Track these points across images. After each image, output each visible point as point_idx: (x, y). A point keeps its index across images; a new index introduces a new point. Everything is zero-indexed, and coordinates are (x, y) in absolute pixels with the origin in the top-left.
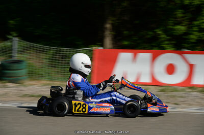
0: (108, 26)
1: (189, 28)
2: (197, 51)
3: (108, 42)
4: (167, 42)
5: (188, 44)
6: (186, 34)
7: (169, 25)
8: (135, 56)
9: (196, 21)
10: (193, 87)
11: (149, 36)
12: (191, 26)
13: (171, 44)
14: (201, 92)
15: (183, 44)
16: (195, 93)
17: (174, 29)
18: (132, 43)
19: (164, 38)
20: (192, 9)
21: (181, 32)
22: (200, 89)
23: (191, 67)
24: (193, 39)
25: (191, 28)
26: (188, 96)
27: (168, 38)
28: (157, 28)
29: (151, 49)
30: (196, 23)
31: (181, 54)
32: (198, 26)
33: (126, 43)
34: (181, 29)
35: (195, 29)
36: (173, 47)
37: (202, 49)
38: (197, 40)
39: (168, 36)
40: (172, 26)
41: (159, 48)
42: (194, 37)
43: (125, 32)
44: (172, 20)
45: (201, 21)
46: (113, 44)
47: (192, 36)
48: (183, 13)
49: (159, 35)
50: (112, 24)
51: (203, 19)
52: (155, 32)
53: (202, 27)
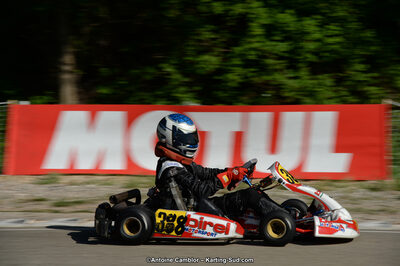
0: (68, 59)
1: (225, 59)
2: (241, 105)
3: (69, 91)
4: (182, 89)
5: (225, 91)
6: (220, 71)
7: (186, 55)
9: (237, 45)
11: (148, 77)
12: (229, 55)
13: (191, 92)
15: (215, 92)
17: (198, 63)
18: (118, 91)
19: (176, 80)
20: (230, 24)
21: (212, 67)
24: (233, 80)
25: (229, 59)
27: (186, 80)
28: (164, 61)
29: (155, 101)
30: (237, 50)
32: (241, 56)
33: (104, 91)
34: (210, 61)
35: (237, 61)
36: (195, 98)
37: (251, 101)
38: (240, 83)
39: (185, 75)
40: (193, 56)
41: (169, 100)
42: (234, 77)
44: (193, 46)
45: (248, 46)
47: (230, 76)
48: (214, 31)
49: (169, 74)
51: (250, 43)
52: (160, 69)
53: (250, 57)
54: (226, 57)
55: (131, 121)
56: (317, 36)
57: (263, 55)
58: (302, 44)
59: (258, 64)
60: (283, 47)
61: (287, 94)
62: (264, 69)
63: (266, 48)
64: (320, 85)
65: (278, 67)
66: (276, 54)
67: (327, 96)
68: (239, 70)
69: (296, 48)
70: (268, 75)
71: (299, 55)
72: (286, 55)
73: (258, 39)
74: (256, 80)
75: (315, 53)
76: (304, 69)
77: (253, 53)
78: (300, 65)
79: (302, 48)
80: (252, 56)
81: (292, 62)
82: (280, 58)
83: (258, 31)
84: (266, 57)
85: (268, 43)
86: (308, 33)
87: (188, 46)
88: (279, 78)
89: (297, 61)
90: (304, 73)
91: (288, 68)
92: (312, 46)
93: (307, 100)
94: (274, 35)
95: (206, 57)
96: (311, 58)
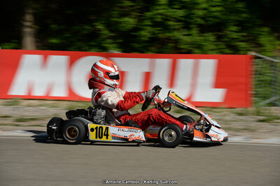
0: (29, 17)
2: (150, 53)
3: (29, 41)
4: (110, 41)
5: (139, 43)
6: (136, 29)
7: (113, 17)
9: (148, 11)
11: (85, 32)
13: (116, 43)
15: (132, 44)
17: (120, 23)
18: (64, 41)
19: (105, 34)
21: (130, 26)
24: (145, 36)
27: (112, 34)
28: (97, 21)
29: (90, 49)
30: (149, 14)
32: (151, 19)
33: (54, 41)
34: (129, 22)
35: (148, 23)
36: (118, 48)
37: (157, 51)
38: (150, 38)
39: (112, 31)
40: (118, 18)
41: (99, 49)
42: (146, 34)
43: (53, 26)
44: (117, 11)
45: (156, 12)
46: (37, 42)
47: (143, 33)
49: (99, 30)
50: (35, 15)
51: (157, 9)
52: (93, 26)
53: (157, 20)
54: (141, 19)
55: (72, 62)
56: (205, 6)
57: (167, 18)
58: (193, 11)
59: (162, 25)
60: (180, 13)
61: (183, 47)
62: (166, 28)
63: (168, 14)
64: (206, 40)
65: (176, 27)
66: (175, 18)
67: (210, 48)
68: (150, 29)
69: (189, 14)
70: (169, 32)
71: (191, 19)
72: (183, 19)
73: (163, 7)
74: (161, 36)
75: (203, 18)
76: (195, 29)
77: (159, 17)
78: (192, 26)
79: (193, 14)
80: (159, 19)
81: (186, 24)
82: (179, 21)
83: (164, 1)
84: (168, 20)
85: (171, 10)
86: (198, 4)
87: (114, 10)
88: (178, 35)
89: (190, 23)
90: (195, 31)
91: (184, 28)
92: (201, 13)
93: (197, 51)
94: (175, 5)
95: (126, 19)
96: (200, 21)
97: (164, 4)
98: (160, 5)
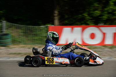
0: (56, 12)
1: (102, 12)
3: (56, 22)
4: (90, 21)
5: (102, 21)
6: (101, 16)
7: (91, 11)
8: (72, 29)
9: (106, 8)
10: (106, 46)
11: (80, 18)
12: (103, 11)
13: (92, 22)
14: (110, 48)
16: (107, 49)
20: (103, 2)
22: (110, 47)
23: (104, 34)
25: (103, 12)
26: (103, 51)
27: (91, 18)
28: (84, 13)
30: (106, 9)
31: (98, 27)
32: (107, 11)
33: (67, 22)
34: (98, 13)
35: (106, 13)
36: (93, 24)
37: (110, 24)
38: (107, 19)
40: (93, 11)
43: (66, 16)
44: (92, 8)
45: (109, 8)
46: (60, 23)
47: (104, 17)
48: (98, 4)
49: (86, 17)
50: (59, 12)
52: (83, 15)
55: (83, 30)
59: (112, 13)
63: (114, 9)
68: (107, 15)
70: (115, 16)
74: (113, 18)
77: (111, 10)
83: (112, 4)
85: (115, 7)
97: (112, 5)
98: (111, 5)
